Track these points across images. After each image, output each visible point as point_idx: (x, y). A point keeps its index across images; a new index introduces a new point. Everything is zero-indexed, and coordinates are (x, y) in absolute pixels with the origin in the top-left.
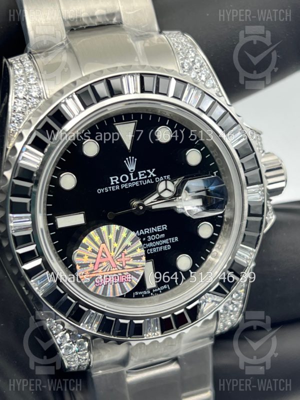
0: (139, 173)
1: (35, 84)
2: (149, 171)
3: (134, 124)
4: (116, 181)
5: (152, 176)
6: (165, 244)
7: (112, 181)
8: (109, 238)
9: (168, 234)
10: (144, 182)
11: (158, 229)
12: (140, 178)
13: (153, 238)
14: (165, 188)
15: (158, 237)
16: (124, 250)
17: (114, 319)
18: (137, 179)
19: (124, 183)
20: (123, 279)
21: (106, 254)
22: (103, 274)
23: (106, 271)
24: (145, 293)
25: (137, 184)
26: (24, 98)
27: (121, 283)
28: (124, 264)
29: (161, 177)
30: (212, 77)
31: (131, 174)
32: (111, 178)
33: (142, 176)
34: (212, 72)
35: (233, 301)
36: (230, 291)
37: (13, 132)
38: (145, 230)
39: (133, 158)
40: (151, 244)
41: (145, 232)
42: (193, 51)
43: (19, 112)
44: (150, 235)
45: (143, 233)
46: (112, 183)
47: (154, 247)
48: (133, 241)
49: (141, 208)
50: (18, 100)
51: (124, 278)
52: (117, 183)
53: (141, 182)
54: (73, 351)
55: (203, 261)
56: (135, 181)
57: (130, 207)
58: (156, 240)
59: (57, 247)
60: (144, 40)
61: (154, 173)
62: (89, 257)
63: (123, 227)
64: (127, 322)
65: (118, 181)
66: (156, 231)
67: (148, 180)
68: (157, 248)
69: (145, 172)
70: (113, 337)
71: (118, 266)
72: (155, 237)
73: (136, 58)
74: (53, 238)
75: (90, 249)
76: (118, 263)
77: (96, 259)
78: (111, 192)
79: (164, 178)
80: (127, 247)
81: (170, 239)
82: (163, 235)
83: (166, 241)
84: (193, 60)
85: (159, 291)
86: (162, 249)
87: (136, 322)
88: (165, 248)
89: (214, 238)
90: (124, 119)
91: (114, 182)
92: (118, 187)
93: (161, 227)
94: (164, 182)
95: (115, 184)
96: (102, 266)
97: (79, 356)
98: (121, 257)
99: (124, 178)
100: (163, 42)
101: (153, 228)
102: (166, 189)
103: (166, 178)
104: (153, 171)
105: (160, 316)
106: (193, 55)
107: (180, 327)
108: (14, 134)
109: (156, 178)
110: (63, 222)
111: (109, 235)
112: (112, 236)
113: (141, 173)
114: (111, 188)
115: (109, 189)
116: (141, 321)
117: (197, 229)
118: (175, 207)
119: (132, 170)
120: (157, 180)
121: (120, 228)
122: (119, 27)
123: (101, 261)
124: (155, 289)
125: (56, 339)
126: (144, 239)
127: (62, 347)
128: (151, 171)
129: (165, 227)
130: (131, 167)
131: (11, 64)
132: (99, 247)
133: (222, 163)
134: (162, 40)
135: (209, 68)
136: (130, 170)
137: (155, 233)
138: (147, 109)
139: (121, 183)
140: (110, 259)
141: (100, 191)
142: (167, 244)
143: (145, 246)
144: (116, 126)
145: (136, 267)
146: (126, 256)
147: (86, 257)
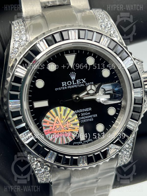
0: (77, 80)
1: (25, 34)
2: (82, 80)
3: (75, 55)
4: (65, 84)
5: (84, 82)
6: (90, 118)
7: (63, 84)
8: (60, 113)
9: (92, 113)
10: (80, 86)
11: (87, 110)
12: (78, 83)
14: (90, 89)
15: (86, 114)
16: (68, 120)
17: (63, 156)
18: (76, 83)
19: (69, 86)
20: (67, 135)
21: (58, 122)
22: (57, 132)
23: (59, 131)
24: (79, 143)
25: (76, 86)
26: (19, 41)
27: (66, 137)
28: (68, 127)
29: (89, 83)
30: (116, 32)
31: (73, 81)
33: (79, 82)
34: (116, 30)
35: (126, 149)
36: (124, 143)
37: (12, 58)
38: (80, 110)
39: (74, 73)
40: (83, 118)
41: (80, 111)
42: (107, 19)
43: (16, 48)
44: (83, 113)
45: (79, 112)
46: (63, 86)
48: (73, 115)
49: (78, 98)
50: (15, 42)
52: (66, 85)
53: (78, 85)
54: (42, 172)
55: (110, 128)
56: (75, 85)
57: (72, 98)
58: (85, 116)
59: (34, 118)
60: (82, 13)
61: (85, 81)
62: (50, 123)
63: (67, 108)
64: (70, 157)
65: (66, 84)
66: (86, 111)
67: (82, 84)
68: (86, 120)
69: (80, 80)
70: (62, 165)
71: (65, 128)
72: (85, 114)
73: (77, 21)
74: (32, 113)
75: (50, 119)
76: (65, 127)
77: (53, 124)
78: (62, 90)
79: (90, 83)
80: (69, 119)
81: (93, 115)
82: (89, 113)
83: (91, 116)
84: (107, 23)
85: (87, 142)
86: (89, 121)
87: (74, 158)
88: (90, 120)
89: (116, 116)
90: (69, 53)
91: (64, 85)
92: (66, 88)
93: (88, 109)
94: (90, 85)
95: (65, 86)
97: (45, 175)
98: (67, 123)
99: (69, 83)
100: (92, 14)
101: (84, 109)
103: (91, 83)
104: (84, 80)
105: (87, 155)
106: (107, 20)
107: (97, 161)
108: (13, 59)
109: (86, 84)
110: (37, 105)
112: (62, 113)
113: (78, 81)
114: (62, 88)
115: (61, 88)
116: (77, 158)
117: (107, 111)
118: (96, 99)
119: (73, 79)
121: (66, 108)
122: (69, 6)
123: (56, 125)
124: (84, 141)
125: (33, 165)
126: (79, 115)
127: (36, 170)
128: (83, 80)
129: (90, 109)
130: (73, 77)
131: (13, 24)
132: (55, 118)
133: (120, 76)
134: (91, 13)
135: (115, 28)
136: (72, 79)
137: (85, 112)
138: (81, 47)
139: (68, 86)
140: (61, 124)
141: (56, 89)
142: (91, 118)
143: (80, 118)
144: (66, 56)
145: (74, 129)
146: (69, 123)
147: (48, 123)
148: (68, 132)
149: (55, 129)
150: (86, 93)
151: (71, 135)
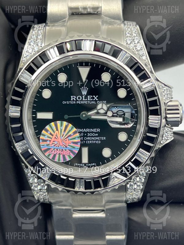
0: (88, 96)
2: (94, 96)
4: (74, 98)
5: (95, 99)
6: (97, 140)
7: (72, 98)
9: (100, 135)
10: (91, 103)
12: (89, 100)
13: (91, 135)
15: (94, 135)
17: (58, 175)
18: (86, 99)
19: (79, 101)
21: (57, 137)
22: (54, 148)
23: (56, 147)
25: (86, 102)
27: (64, 155)
28: (67, 145)
29: (101, 101)
31: (84, 97)
32: (72, 97)
33: (90, 99)
35: (137, 183)
36: (130, 175)
38: (87, 129)
40: (88, 138)
41: (87, 131)
44: (89, 133)
45: (85, 131)
46: (72, 100)
47: (90, 140)
48: (74, 133)
49: (84, 116)
51: (66, 152)
52: (75, 100)
53: (88, 102)
54: (39, 189)
55: (119, 155)
56: (85, 101)
58: (92, 136)
59: (35, 129)
61: (97, 98)
62: (48, 137)
64: (65, 178)
65: (75, 99)
66: (93, 131)
67: (93, 101)
68: (92, 141)
69: (92, 96)
70: (56, 185)
72: (92, 135)
74: (34, 124)
75: (49, 132)
76: (64, 144)
81: (101, 138)
82: (97, 135)
83: (98, 138)
86: (95, 142)
87: (70, 179)
88: (97, 142)
90: (84, 65)
91: (73, 99)
92: (75, 102)
93: (97, 130)
94: (102, 104)
95: (73, 100)
96: (54, 143)
97: (42, 193)
99: (79, 98)
101: (91, 129)
102: (102, 108)
103: (104, 102)
105: (85, 179)
106: (135, 35)
107: (96, 188)
110: (41, 116)
111: (61, 127)
112: (63, 128)
114: (71, 102)
115: (69, 102)
116: (73, 180)
117: (117, 136)
120: (98, 102)
121: (68, 124)
123: (54, 140)
126: (85, 134)
127: (32, 185)
128: (96, 97)
129: (99, 130)
132: (54, 132)
137: (92, 132)
139: (77, 100)
140: (60, 140)
141: (64, 102)
142: (99, 140)
143: (85, 138)
144: (79, 68)
145: (74, 148)
146: (69, 141)
147: (46, 136)
148: (66, 150)
149: (52, 144)
150: (95, 111)
151: (69, 154)
